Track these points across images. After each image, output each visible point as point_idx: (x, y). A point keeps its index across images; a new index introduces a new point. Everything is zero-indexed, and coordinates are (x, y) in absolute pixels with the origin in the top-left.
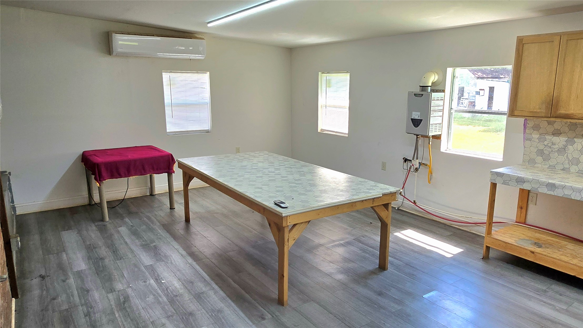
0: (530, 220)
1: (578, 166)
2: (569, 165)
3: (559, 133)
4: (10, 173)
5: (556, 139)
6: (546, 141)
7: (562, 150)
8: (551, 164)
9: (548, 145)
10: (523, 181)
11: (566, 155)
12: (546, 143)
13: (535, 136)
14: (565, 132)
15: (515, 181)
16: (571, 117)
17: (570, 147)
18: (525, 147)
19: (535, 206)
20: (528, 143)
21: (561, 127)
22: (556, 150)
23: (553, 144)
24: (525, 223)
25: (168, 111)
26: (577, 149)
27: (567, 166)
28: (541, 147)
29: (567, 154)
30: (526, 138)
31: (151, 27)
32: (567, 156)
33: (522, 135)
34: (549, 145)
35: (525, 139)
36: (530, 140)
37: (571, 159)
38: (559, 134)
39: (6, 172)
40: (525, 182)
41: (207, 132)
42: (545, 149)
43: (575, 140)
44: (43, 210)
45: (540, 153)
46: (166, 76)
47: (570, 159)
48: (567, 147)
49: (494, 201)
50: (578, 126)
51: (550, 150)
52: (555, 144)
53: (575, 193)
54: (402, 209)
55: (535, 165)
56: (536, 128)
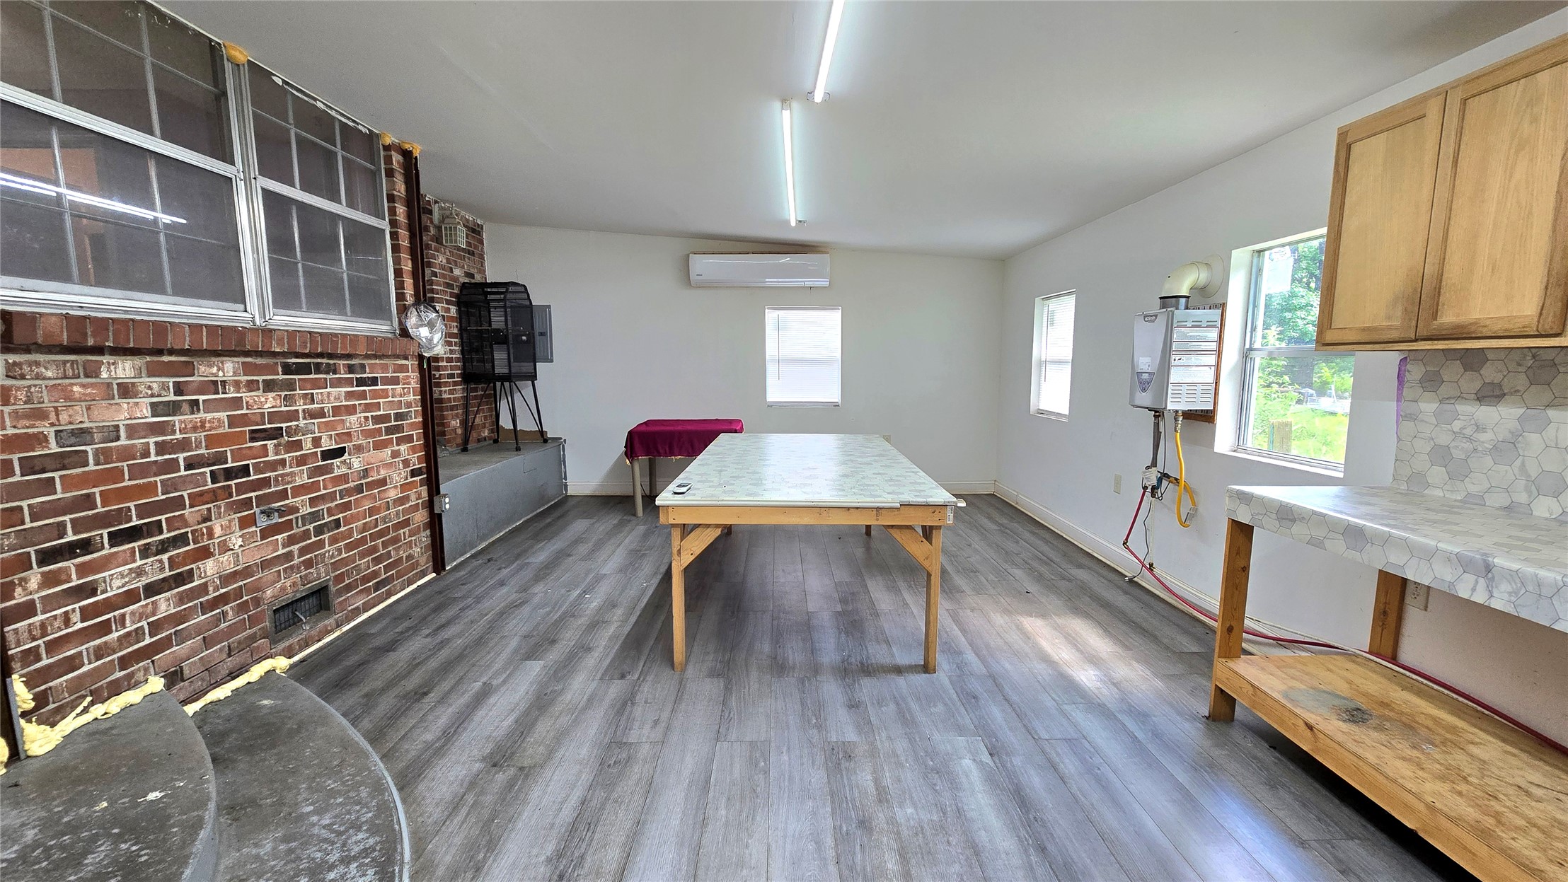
0: (1408, 653)
1: (1558, 501)
2: (1530, 496)
3: (1497, 392)
4: (565, 440)
5: (1487, 413)
6: (1459, 419)
7: (1508, 448)
8: (1473, 489)
9: (1464, 431)
10: (1291, 517)
11: (1518, 463)
12: (1457, 425)
13: (1428, 407)
14: (1517, 391)
15: (1274, 516)
16: (1474, 332)
17: (1534, 437)
18: (1399, 439)
19: (1424, 612)
20: (1408, 426)
21: (1505, 376)
22: (1487, 446)
23: (1479, 428)
24: (1394, 659)
25: (771, 370)
26: (1557, 444)
27: (1522, 498)
28: (1444, 439)
29: (1523, 460)
30: (1402, 413)
31: (753, 242)
32: (1523, 464)
33: (1393, 405)
34: (1468, 431)
35: (1401, 417)
36: (1412, 417)
37: (1534, 475)
38: (1497, 397)
39: (561, 438)
40: (1294, 520)
41: (836, 405)
42: (1453, 444)
43: (1551, 413)
44: (597, 493)
45: (1441, 455)
46: (771, 316)
47: (1530, 476)
48: (1520, 438)
49: (1246, 569)
50: (1562, 369)
51: (1468, 446)
52: (1484, 430)
53: (1414, 560)
54: (1141, 582)
55: (1426, 492)
56: (1432, 381)
